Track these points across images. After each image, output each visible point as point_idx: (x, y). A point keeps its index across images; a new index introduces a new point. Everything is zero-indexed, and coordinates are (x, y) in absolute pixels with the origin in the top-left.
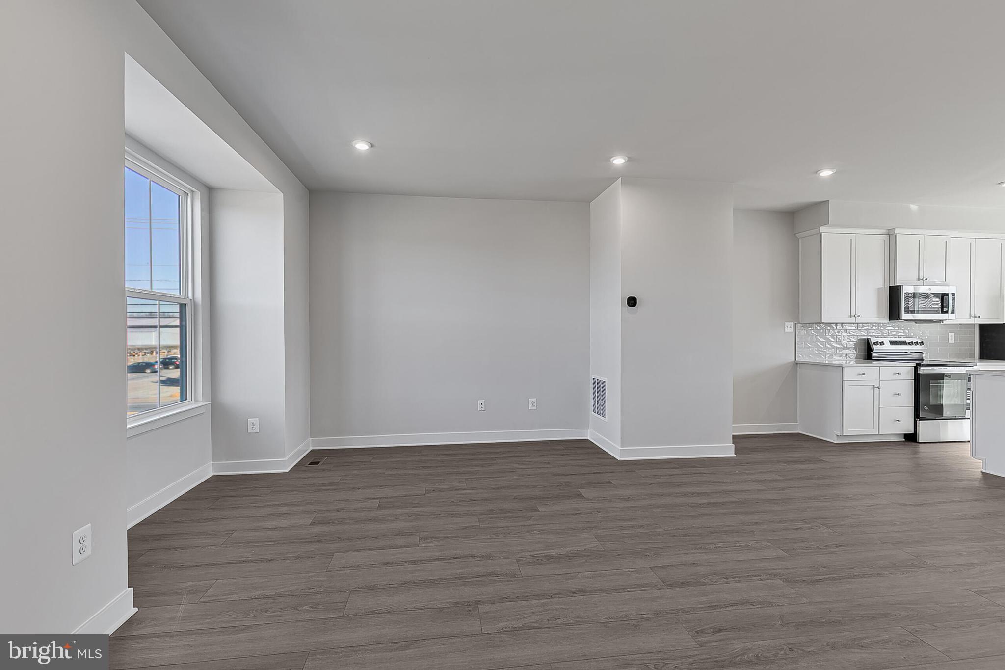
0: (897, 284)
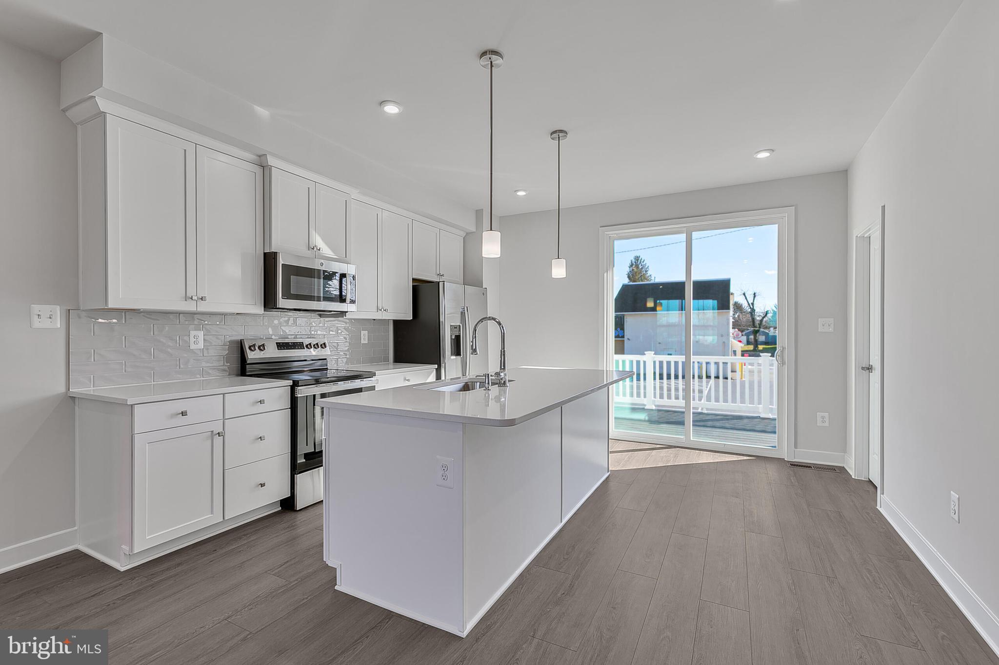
0: (273, 251)
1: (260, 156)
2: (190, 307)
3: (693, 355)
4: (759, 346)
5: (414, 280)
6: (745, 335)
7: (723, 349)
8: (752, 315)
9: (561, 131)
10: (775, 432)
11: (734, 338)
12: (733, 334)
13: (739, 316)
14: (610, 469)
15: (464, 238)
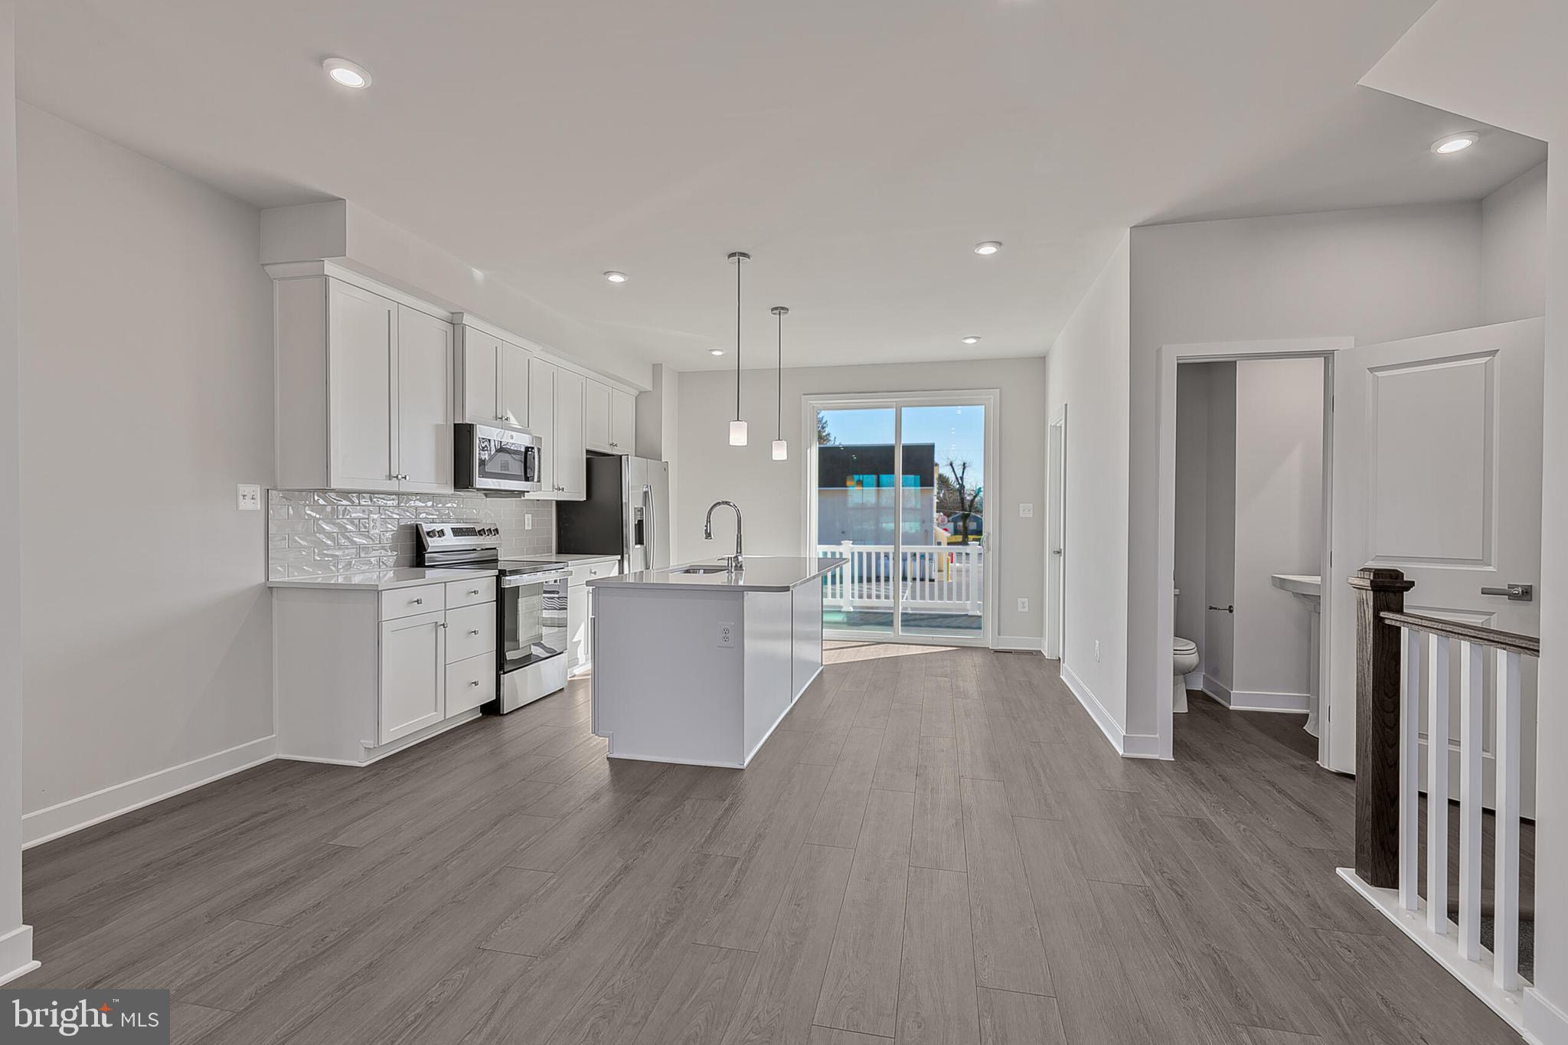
0: (467, 422)
1: (453, 313)
2: (393, 486)
3: (902, 544)
4: (969, 536)
5: (588, 452)
6: (953, 521)
7: (926, 537)
8: (960, 494)
9: (783, 308)
10: (980, 628)
11: (938, 525)
12: (937, 520)
13: (944, 494)
14: (824, 663)
15: (636, 398)
